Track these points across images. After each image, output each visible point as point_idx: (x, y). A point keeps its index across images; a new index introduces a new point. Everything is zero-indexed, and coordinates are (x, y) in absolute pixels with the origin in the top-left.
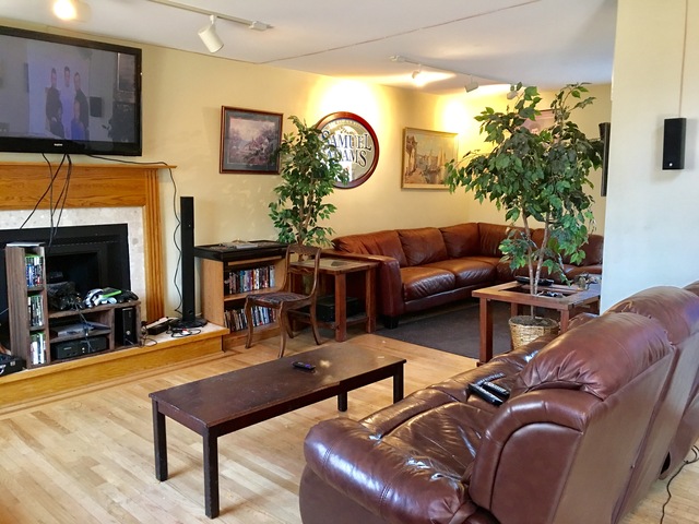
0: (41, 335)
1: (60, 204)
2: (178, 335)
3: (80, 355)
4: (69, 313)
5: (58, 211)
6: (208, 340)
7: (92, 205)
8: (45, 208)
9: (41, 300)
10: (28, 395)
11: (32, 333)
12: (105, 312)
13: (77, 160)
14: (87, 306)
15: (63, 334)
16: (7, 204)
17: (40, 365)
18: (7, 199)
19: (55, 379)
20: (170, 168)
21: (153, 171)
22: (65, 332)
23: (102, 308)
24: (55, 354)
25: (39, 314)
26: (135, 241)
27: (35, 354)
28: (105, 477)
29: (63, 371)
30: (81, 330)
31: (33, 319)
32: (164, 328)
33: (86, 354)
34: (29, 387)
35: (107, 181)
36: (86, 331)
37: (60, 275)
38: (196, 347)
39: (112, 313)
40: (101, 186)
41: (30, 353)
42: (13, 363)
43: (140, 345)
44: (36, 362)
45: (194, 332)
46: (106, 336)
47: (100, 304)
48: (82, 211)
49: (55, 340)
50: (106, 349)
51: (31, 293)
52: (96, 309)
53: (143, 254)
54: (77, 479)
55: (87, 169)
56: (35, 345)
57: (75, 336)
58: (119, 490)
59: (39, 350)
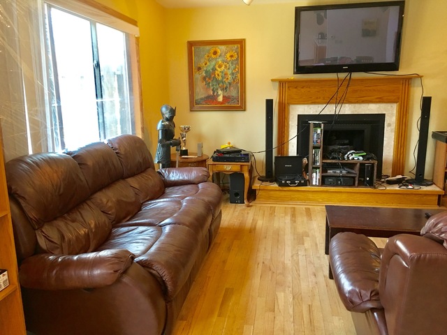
0: (318, 170)
1: (342, 101)
2: (405, 187)
3: (337, 185)
4: (334, 161)
5: (339, 105)
6: (426, 195)
7: (363, 102)
8: (333, 103)
9: (320, 152)
10: (309, 200)
11: (313, 168)
12: (355, 164)
13: (355, 75)
14: (344, 159)
15: (330, 172)
16: (317, 101)
17: (316, 185)
18: (317, 98)
19: (323, 195)
20: (421, 77)
21: (408, 80)
22: (331, 171)
23: (353, 162)
24: (323, 182)
25: (317, 159)
26: (389, 125)
27: (314, 180)
28: (305, 243)
29: (327, 192)
30: (339, 172)
31: (315, 162)
32: (398, 182)
33: (341, 185)
34: (310, 196)
35: (374, 88)
36: (341, 172)
37: (347, 142)
38: (416, 198)
39: (358, 165)
40: (370, 90)
41: (312, 178)
42: (302, 181)
43: (375, 188)
44: (314, 183)
45: (416, 188)
46: (354, 178)
47: (353, 159)
48: (357, 105)
49: (325, 174)
50: (353, 185)
51: (315, 148)
52: (349, 162)
53: (394, 133)
54: (294, 239)
55: (362, 80)
56: (314, 174)
57: (336, 174)
58: (305, 250)
59: (316, 177)
